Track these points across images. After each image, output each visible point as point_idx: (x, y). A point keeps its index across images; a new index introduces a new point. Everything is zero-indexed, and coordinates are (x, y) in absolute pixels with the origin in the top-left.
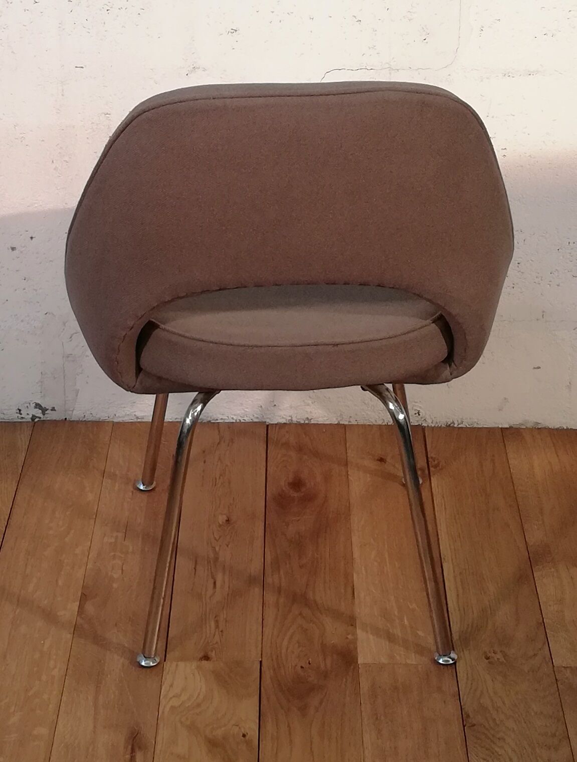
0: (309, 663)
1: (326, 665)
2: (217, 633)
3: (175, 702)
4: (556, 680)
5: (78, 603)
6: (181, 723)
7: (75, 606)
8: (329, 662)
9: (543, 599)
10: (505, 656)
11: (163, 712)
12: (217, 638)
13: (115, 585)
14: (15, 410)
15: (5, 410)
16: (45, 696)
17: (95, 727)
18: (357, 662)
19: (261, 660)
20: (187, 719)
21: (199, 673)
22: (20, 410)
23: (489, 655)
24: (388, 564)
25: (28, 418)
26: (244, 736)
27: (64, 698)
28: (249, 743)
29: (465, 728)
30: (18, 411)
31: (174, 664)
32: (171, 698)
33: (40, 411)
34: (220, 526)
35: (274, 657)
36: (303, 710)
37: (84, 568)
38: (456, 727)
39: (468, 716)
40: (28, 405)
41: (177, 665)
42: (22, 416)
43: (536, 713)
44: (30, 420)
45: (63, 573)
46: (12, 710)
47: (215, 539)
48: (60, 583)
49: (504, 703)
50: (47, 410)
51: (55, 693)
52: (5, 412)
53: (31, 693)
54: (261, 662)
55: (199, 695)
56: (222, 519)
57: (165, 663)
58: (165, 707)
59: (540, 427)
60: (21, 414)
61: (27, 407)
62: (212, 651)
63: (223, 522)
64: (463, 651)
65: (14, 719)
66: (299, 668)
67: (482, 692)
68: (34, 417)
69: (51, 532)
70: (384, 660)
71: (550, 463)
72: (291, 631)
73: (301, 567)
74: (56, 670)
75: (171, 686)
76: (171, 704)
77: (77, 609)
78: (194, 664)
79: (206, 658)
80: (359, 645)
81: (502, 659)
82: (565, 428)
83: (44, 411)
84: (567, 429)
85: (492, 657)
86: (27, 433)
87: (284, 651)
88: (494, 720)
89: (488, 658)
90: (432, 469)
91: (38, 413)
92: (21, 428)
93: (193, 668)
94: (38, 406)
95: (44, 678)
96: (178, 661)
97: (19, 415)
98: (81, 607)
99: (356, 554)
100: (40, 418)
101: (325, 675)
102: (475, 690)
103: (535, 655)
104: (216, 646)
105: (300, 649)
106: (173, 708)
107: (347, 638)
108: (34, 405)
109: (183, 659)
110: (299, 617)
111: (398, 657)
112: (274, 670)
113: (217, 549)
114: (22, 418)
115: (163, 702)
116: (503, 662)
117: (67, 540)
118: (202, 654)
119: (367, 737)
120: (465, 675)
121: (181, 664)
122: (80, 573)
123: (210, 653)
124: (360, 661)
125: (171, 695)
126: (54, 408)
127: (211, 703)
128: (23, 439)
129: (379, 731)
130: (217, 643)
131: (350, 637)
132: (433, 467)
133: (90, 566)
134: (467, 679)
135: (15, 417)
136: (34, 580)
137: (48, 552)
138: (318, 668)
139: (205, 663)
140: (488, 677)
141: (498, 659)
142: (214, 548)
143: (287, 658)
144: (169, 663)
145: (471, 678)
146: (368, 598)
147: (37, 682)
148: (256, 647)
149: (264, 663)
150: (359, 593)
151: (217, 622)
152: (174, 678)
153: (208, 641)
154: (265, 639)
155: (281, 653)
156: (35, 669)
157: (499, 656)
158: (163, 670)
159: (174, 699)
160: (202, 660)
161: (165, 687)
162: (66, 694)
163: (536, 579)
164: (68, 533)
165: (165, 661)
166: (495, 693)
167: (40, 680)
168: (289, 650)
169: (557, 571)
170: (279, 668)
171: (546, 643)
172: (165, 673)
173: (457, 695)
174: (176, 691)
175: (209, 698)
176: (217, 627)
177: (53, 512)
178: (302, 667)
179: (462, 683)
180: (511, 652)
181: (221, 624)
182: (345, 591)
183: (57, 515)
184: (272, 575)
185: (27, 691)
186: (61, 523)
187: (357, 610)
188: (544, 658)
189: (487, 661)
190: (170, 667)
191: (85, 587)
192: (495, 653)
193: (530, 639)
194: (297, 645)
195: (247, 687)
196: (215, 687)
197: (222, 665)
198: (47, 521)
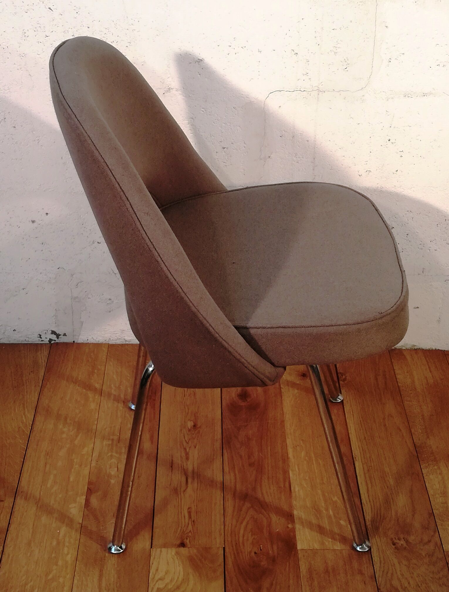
0: (261, 550)
1: (273, 551)
2: (190, 522)
3: (161, 585)
4: (447, 563)
5: (85, 497)
7: (82, 500)
8: (275, 547)
9: (431, 492)
10: (407, 541)
12: (190, 527)
13: (113, 481)
14: (36, 335)
15: (29, 335)
16: (61, 580)
18: (296, 548)
19: (224, 546)
21: (177, 558)
22: (40, 335)
23: (395, 541)
24: (314, 462)
25: (46, 341)
27: (75, 581)
30: (39, 336)
31: (159, 550)
32: (157, 581)
33: (55, 336)
34: (189, 430)
35: (234, 543)
36: (258, 591)
37: (89, 467)
40: (46, 332)
41: (161, 551)
44: (48, 343)
45: (73, 470)
47: (186, 441)
48: (71, 479)
49: (409, 583)
50: (60, 335)
51: (68, 576)
52: (29, 337)
53: (50, 576)
54: (224, 548)
55: (178, 578)
56: (190, 424)
57: (151, 549)
58: (152, 589)
59: (416, 348)
60: (41, 338)
61: (46, 333)
62: (187, 539)
63: (191, 427)
64: (375, 538)
66: (253, 554)
67: (392, 574)
68: (50, 340)
69: (64, 436)
70: (317, 546)
71: (426, 378)
72: (246, 521)
73: (250, 465)
74: (69, 556)
75: (157, 570)
76: (157, 586)
77: (84, 502)
78: (172, 551)
79: (183, 545)
80: (297, 533)
81: (405, 545)
82: (434, 349)
83: (58, 336)
84: (436, 350)
85: (397, 543)
86: (46, 353)
87: (241, 539)
89: (394, 544)
90: (341, 382)
91: (54, 337)
92: (41, 349)
93: (173, 554)
94: (53, 332)
95: (60, 563)
96: (162, 548)
98: (87, 501)
99: (291, 455)
100: (55, 341)
101: (273, 560)
102: (387, 573)
103: (429, 541)
104: (190, 534)
105: (253, 536)
106: (159, 590)
107: (288, 527)
108: (51, 332)
109: (165, 546)
110: (251, 508)
111: (327, 543)
112: (235, 556)
113: (188, 450)
114: (42, 341)
115: (151, 585)
116: (406, 547)
117: (76, 442)
118: (178, 542)
120: (378, 559)
121: (164, 550)
122: (86, 471)
123: (185, 540)
124: (299, 547)
125: (157, 578)
126: (65, 334)
127: (188, 585)
128: (42, 357)
130: (190, 531)
131: (290, 526)
132: (341, 380)
133: (93, 464)
134: (381, 562)
135: (37, 340)
136: (52, 477)
137: (62, 453)
138: (268, 553)
139: (182, 549)
140: (396, 561)
141: (402, 545)
142: (185, 449)
143: (244, 545)
144: (154, 549)
145: (383, 562)
146: (301, 492)
147: (55, 567)
148: (221, 535)
149: (227, 550)
150: (294, 488)
151: (189, 513)
152: (159, 563)
153: (183, 530)
154: (226, 528)
155: (239, 540)
156: (53, 555)
157: (402, 542)
158: (150, 555)
159: (160, 582)
160: (179, 547)
161: (152, 571)
162: (77, 578)
163: (425, 475)
164: (77, 436)
165: (151, 547)
166: (402, 575)
167: (57, 565)
168: (245, 538)
169: (439, 468)
170: (238, 553)
171: (437, 530)
172: (152, 558)
173: (374, 577)
174: (161, 574)
175: (185, 580)
176: (190, 517)
177: (66, 419)
178: (255, 553)
179: (377, 566)
180: (411, 538)
181: (193, 515)
182: (284, 486)
183: (68, 421)
184: (229, 473)
185: (47, 575)
186: (71, 428)
187: (294, 503)
188: (436, 544)
189: (394, 547)
190: (155, 552)
191: (90, 483)
192: (399, 539)
193: (425, 528)
194: (251, 533)
195: (215, 571)
196: (190, 571)
197: (195, 551)
198: (61, 426)
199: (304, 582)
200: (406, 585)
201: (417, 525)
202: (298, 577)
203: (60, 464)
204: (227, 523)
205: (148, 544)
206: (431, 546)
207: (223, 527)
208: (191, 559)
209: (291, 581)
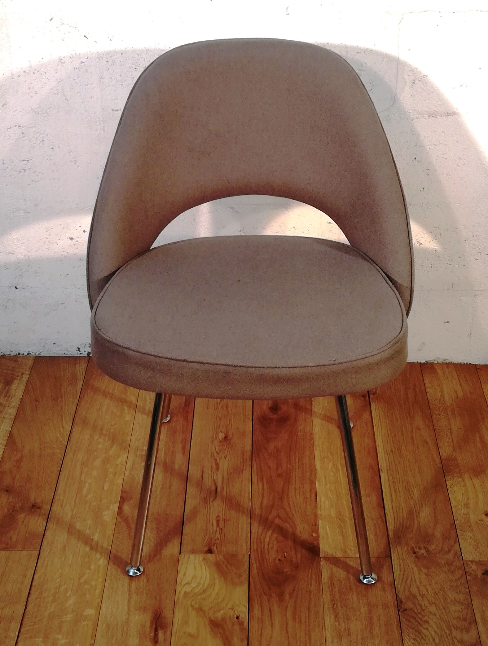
0: (285, 557)
1: (296, 558)
2: (218, 529)
3: (188, 589)
4: (466, 572)
5: (118, 505)
6: (192, 606)
7: (115, 507)
8: (299, 556)
9: (454, 504)
10: (427, 551)
11: (178, 599)
12: (218, 535)
14: (75, 348)
15: (68, 348)
16: (93, 583)
17: (129, 609)
18: (320, 555)
19: (249, 553)
20: (196, 603)
21: (204, 563)
22: (79, 349)
23: (416, 550)
24: (341, 474)
25: (85, 354)
26: (237, 618)
27: (107, 584)
28: (241, 624)
29: (400, 612)
30: (78, 349)
31: (187, 556)
32: (184, 585)
34: (220, 442)
35: (259, 551)
36: (281, 597)
37: (122, 476)
38: (393, 611)
39: (401, 602)
41: (189, 557)
42: (81, 352)
43: (451, 600)
44: (87, 356)
45: (107, 479)
46: (68, 594)
47: (217, 452)
48: (105, 488)
49: (427, 591)
51: (100, 579)
52: (69, 350)
53: (82, 580)
54: (250, 555)
55: (204, 582)
56: (221, 436)
58: (179, 593)
60: (80, 351)
61: (84, 346)
62: (214, 546)
63: (222, 439)
64: (397, 547)
65: (71, 602)
66: (277, 561)
67: (412, 580)
68: (89, 353)
69: (100, 446)
70: (339, 554)
71: (456, 392)
73: (279, 476)
74: (102, 560)
75: (184, 575)
76: (184, 589)
77: (117, 509)
78: (200, 557)
79: (210, 551)
80: (321, 542)
81: (425, 554)
84: (467, 364)
85: (418, 552)
86: (84, 366)
87: (266, 546)
88: (421, 606)
89: (415, 553)
90: (371, 397)
92: (80, 362)
93: (201, 559)
95: (92, 567)
96: (190, 554)
97: (79, 352)
98: (120, 508)
99: (318, 466)
101: (296, 567)
102: (406, 580)
103: (449, 551)
104: (217, 541)
105: (278, 544)
106: (186, 594)
107: (312, 536)
108: (89, 345)
109: (193, 552)
110: (278, 518)
111: (349, 552)
112: (259, 562)
113: (218, 461)
114: (81, 354)
115: (179, 589)
116: (426, 556)
117: (111, 453)
118: (206, 549)
119: (327, 619)
120: (399, 567)
121: (192, 556)
122: (120, 481)
123: (212, 547)
124: (322, 555)
125: (184, 582)
127: (213, 590)
128: (81, 370)
129: (336, 615)
130: (218, 538)
131: (314, 535)
133: (127, 474)
134: (400, 570)
135: (75, 353)
136: (87, 485)
137: (97, 463)
138: (291, 561)
139: (209, 556)
140: (415, 569)
141: (422, 554)
142: (216, 460)
143: (269, 552)
144: (183, 555)
145: (402, 570)
146: (327, 502)
147: (88, 571)
148: (246, 542)
149: (252, 556)
150: (320, 498)
151: (218, 521)
152: (186, 568)
153: (211, 537)
154: (252, 536)
155: (264, 547)
156: (86, 560)
157: (423, 551)
158: (178, 561)
159: (187, 586)
160: (207, 553)
161: (180, 575)
162: (108, 581)
163: (448, 487)
164: (112, 447)
165: (180, 554)
166: (421, 583)
167: (90, 569)
168: (270, 546)
169: (463, 480)
170: (263, 560)
171: (457, 540)
172: (180, 563)
173: (393, 584)
174: (188, 579)
175: (212, 585)
176: (218, 525)
177: (102, 429)
178: (279, 560)
179: (397, 573)
180: (432, 548)
181: (221, 523)
182: (311, 496)
183: (104, 432)
184: (258, 483)
185: (80, 578)
186: (106, 439)
187: (319, 512)
188: (456, 553)
189: (414, 555)
190: (184, 558)
191: (123, 492)
192: (420, 548)
193: (446, 537)
194: (276, 541)
195: (240, 576)
196: (216, 576)
197: (221, 557)
198: (96, 437)
199: (325, 587)
200: (425, 592)
201: (438, 534)
202: (319, 583)
203: (95, 473)
204: (253, 532)
205: (177, 550)
206: (450, 556)
207: (249, 535)
208: (217, 565)
209: (313, 587)
